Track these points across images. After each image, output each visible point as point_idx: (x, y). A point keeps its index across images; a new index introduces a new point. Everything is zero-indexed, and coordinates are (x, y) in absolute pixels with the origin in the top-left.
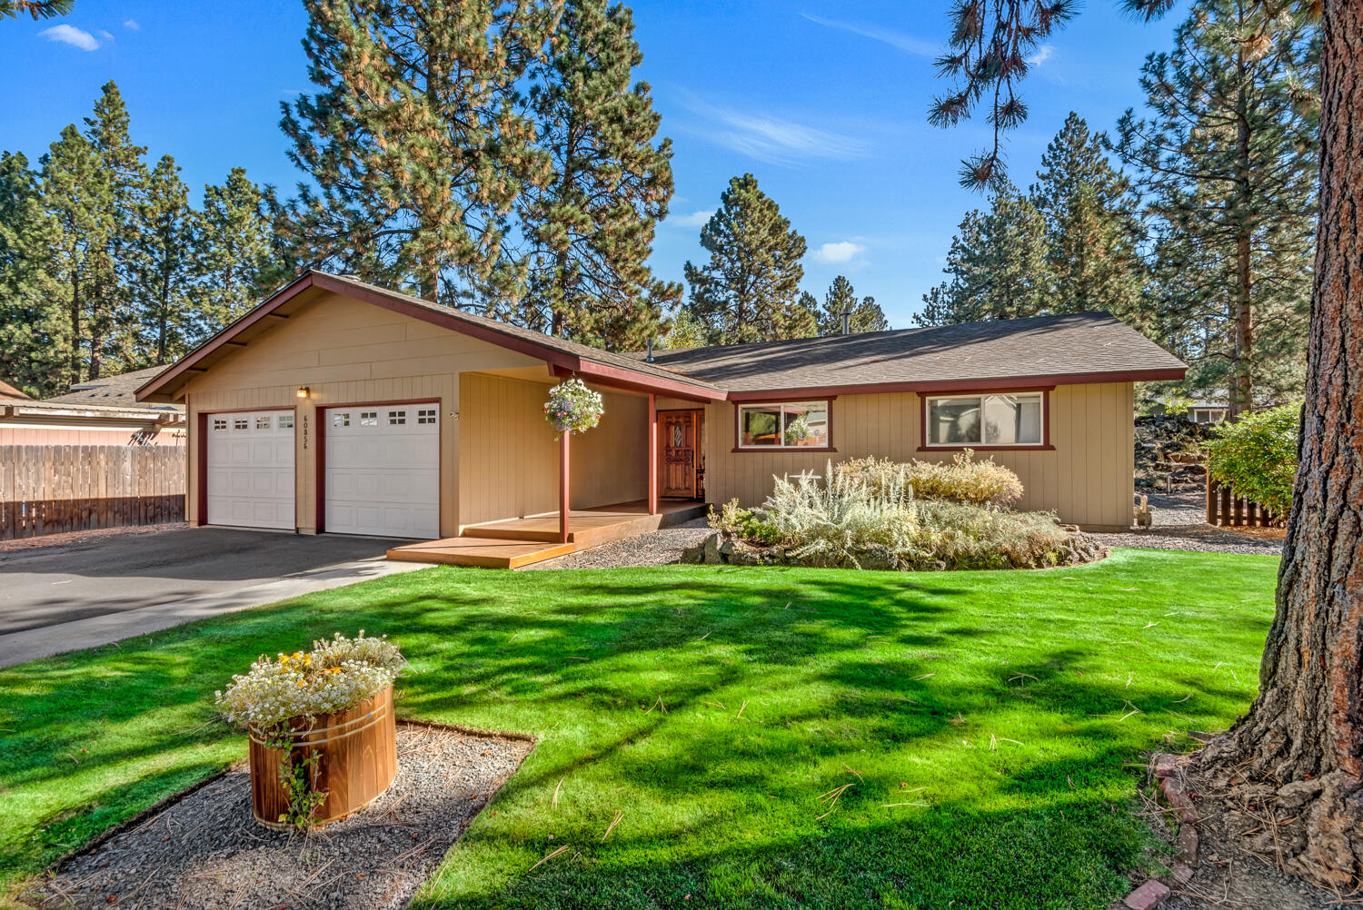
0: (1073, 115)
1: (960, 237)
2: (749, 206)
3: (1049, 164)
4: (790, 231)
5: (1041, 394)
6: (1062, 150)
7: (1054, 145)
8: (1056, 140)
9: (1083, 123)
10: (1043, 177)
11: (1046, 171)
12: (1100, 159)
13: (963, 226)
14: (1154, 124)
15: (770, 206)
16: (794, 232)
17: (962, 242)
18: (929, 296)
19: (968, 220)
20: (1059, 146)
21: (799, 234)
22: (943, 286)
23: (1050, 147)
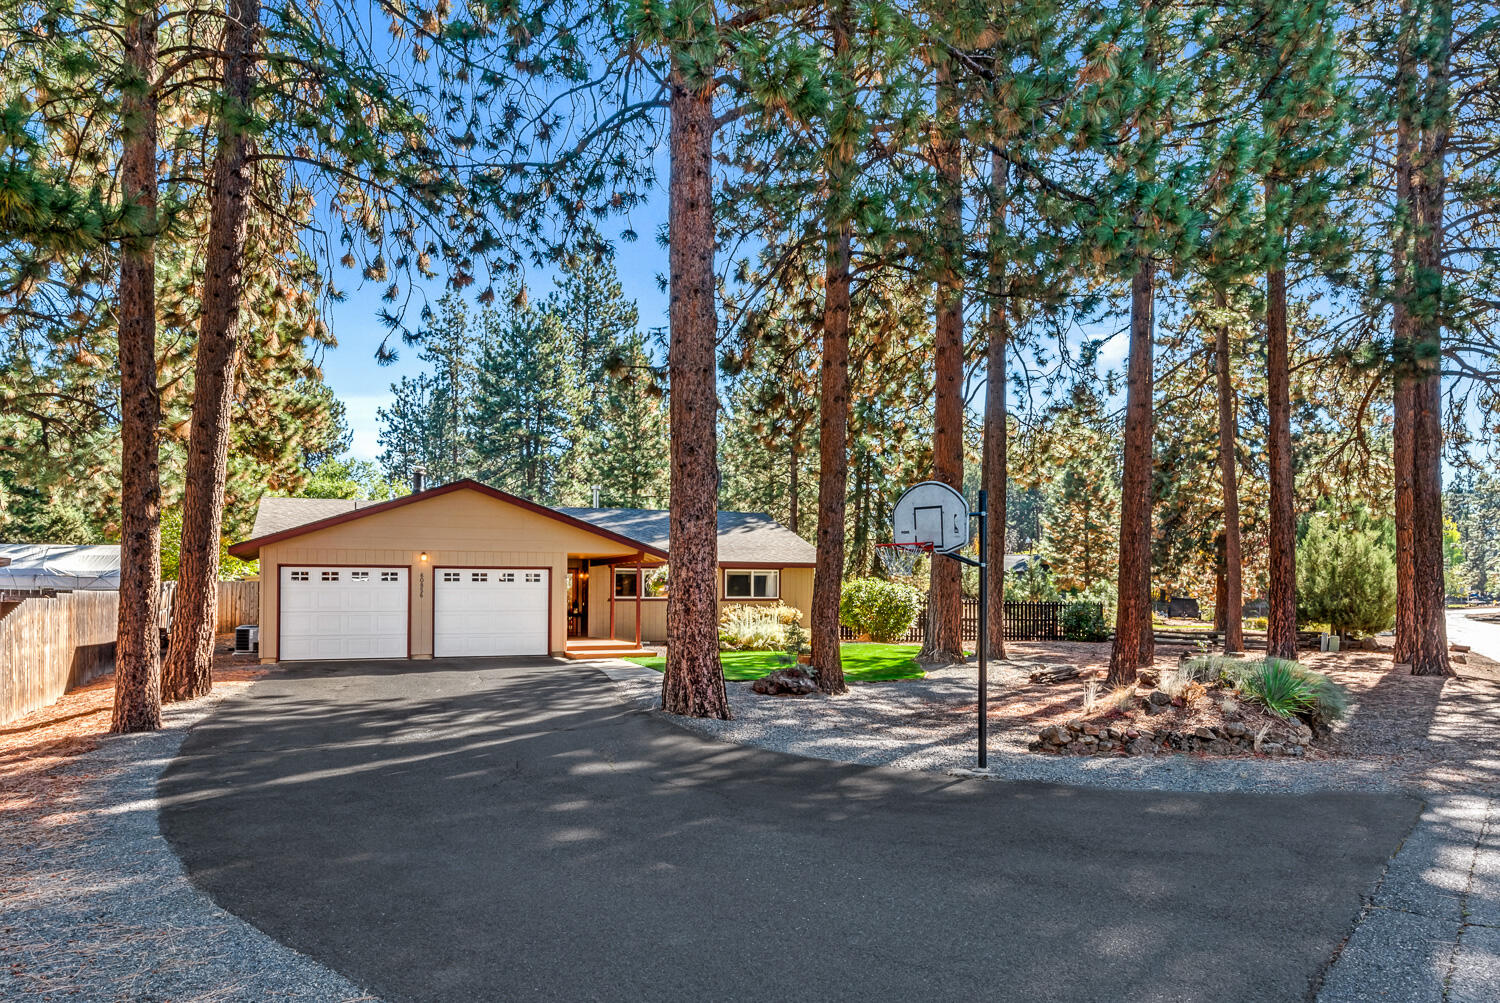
5: (778, 571)
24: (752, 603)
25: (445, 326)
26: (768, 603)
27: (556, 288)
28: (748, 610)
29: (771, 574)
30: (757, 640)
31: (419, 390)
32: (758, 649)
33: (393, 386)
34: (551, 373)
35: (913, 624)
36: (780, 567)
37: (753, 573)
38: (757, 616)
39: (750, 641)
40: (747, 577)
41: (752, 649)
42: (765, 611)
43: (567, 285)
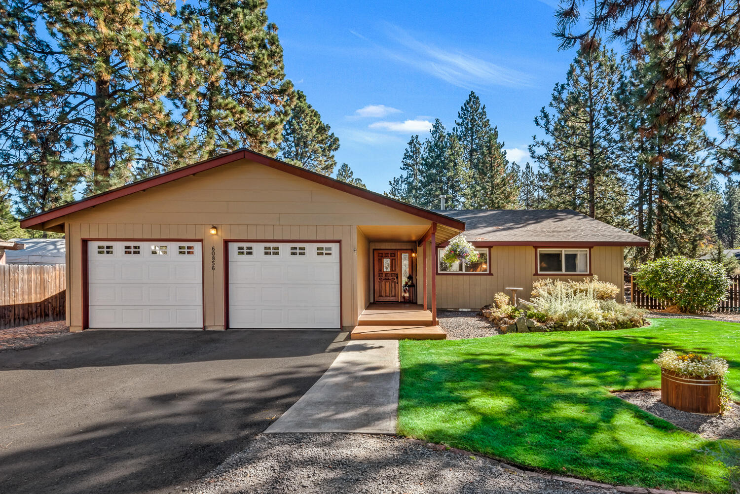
0: (472, 93)
1: (409, 150)
2: (303, 112)
3: (462, 118)
4: (330, 133)
5: (588, 249)
6: (468, 111)
7: (464, 108)
8: (465, 105)
9: (478, 98)
10: (458, 124)
11: (460, 121)
12: (486, 120)
13: (410, 144)
14: (554, 116)
15: (316, 115)
16: (333, 134)
17: (410, 152)
18: (393, 182)
19: (413, 140)
20: (466, 108)
21: (336, 136)
22: (401, 177)
23: (462, 108)
24: (564, 278)
25: (411, 154)
26: (580, 278)
27: (457, 126)
28: (560, 284)
29: (580, 253)
30: (571, 318)
31: (400, 182)
32: (572, 328)
33: (390, 182)
34: (452, 164)
35: (723, 297)
36: (590, 245)
37: (564, 252)
38: (570, 291)
39: (563, 319)
40: (558, 256)
41: (566, 329)
42: (579, 286)
43: (462, 124)
